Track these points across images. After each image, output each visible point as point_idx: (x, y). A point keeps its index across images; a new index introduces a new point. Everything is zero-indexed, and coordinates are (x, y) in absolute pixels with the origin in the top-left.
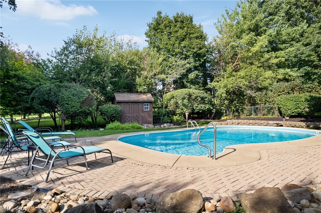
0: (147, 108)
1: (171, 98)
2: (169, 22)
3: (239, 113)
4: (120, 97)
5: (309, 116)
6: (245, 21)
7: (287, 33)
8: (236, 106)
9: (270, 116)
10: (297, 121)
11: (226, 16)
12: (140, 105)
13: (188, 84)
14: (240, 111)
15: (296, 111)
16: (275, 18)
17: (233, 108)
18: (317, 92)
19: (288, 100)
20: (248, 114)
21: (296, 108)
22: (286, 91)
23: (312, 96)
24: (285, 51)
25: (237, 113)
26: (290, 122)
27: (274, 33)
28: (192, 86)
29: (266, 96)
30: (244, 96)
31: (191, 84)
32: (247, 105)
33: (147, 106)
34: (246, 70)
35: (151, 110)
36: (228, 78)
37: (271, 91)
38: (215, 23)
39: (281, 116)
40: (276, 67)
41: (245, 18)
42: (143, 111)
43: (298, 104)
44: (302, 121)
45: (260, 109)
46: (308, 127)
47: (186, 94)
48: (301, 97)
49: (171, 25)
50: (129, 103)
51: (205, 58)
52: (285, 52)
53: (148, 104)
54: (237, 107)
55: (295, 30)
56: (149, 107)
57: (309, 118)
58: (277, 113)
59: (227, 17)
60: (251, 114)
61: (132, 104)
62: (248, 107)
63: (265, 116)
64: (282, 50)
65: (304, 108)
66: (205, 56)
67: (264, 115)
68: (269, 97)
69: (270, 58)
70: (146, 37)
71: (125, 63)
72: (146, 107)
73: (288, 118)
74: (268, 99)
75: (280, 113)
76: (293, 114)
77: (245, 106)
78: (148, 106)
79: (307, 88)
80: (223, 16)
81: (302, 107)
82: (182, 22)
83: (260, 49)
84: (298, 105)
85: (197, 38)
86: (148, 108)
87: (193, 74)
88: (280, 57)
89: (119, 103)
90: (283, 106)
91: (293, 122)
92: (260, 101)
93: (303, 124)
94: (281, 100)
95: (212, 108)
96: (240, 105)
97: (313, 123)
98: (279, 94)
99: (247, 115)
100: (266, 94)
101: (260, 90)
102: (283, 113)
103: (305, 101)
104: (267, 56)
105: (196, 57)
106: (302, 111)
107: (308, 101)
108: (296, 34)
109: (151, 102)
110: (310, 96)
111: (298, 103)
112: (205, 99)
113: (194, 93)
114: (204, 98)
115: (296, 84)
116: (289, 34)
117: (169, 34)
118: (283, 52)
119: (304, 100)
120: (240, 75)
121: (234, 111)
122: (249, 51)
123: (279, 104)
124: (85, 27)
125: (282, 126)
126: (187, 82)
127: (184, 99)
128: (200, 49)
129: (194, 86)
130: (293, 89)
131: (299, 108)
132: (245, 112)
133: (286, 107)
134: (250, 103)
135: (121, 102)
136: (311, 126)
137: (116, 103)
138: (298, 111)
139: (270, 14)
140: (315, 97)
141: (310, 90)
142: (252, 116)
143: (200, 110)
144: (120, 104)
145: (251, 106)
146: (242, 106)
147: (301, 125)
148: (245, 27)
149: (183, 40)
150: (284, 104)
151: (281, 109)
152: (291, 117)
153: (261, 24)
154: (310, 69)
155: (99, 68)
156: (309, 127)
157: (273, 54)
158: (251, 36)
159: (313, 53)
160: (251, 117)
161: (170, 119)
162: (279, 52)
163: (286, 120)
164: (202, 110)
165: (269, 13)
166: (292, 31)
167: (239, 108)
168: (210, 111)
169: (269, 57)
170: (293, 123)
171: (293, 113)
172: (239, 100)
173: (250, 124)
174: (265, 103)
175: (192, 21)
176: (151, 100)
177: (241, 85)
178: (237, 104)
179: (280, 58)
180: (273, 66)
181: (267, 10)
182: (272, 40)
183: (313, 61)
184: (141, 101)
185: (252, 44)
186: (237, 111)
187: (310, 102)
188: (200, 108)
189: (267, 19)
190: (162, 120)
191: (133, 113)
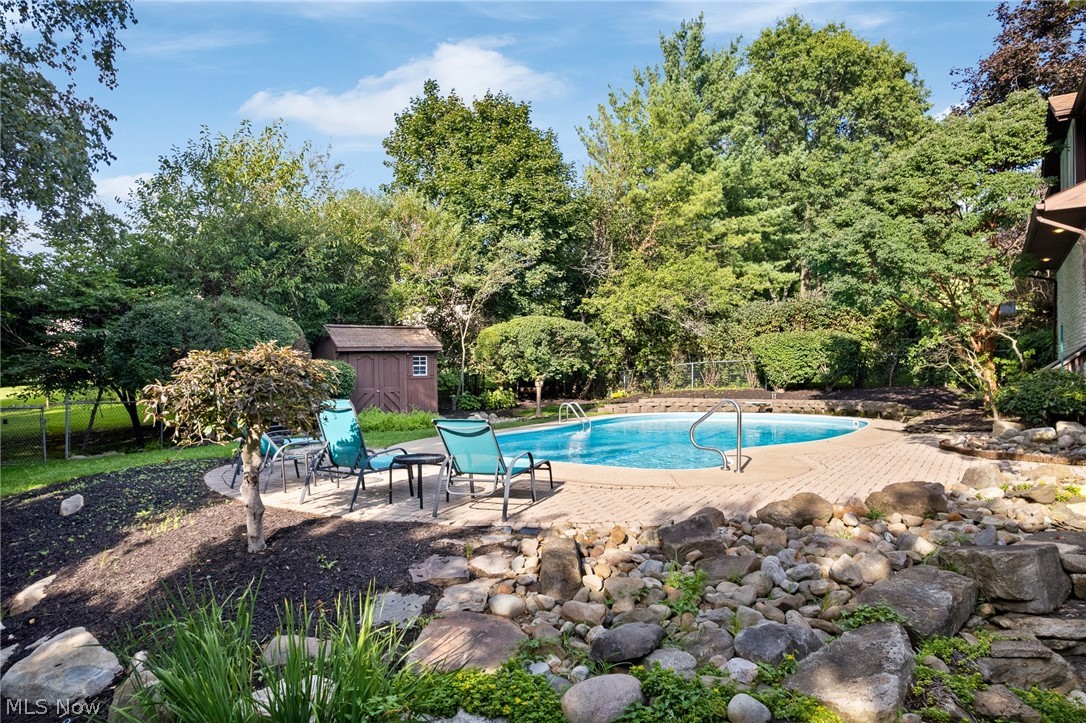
0: (422, 368)
1: (502, 342)
2: (464, 119)
3: (655, 379)
4: (345, 336)
5: (830, 384)
6: (665, 130)
7: (763, 171)
8: (648, 361)
9: (734, 387)
10: (804, 398)
11: (609, 111)
12: (403, 361)
13: (524, 302)
14: (658, 374)
15: (800, 372)
16: (733, 127)
17: (640, 367)
18: (844, 326)
19: (783, 345)
20: (679, 383)
21: (801, 367)
22: (774, 323)
23: (836, 337)
24: (760, 217)
25: (650, 381)
26: (790, 402)
27: (734, 169)
28: (533, 305)
29: (725, 335)
30: (670, 334)
31: (532, 301)
32: (677, 359)
33: (422, 363)
34: (676, 266)
35: (431, 376)
36: (633, 286)
37: (739, 322)
38: (578, 128)
39: (764, 387)
40: (739, 257)
41: (662, 121)
42: (410, 378)
43: (806, 356)
44: (815, 397)
45: (709, 370)
46: (831, 411)
47: (542, 331)
48: (812, 340)
49: (470, 128)
50: (372, 356)
51: (572, 229)
52: (759, 220)
53: (424, 359)
54: (651, 364)
55: (781, 165)
56: (426, 365)
57: (828, 389)
58: (752, 379)
59: (615, 114)
60: (687, 382)
61: (381, 357)
62: (679, 365)
63: (723, 388)
64: (751, 212)
65: (820, 366)
66: (571, 224)
67: (721, 383)
68: (733, 339)
69: (724, 235)
70: (387, 153)
71: (360, 236)
72: (420, 365)
73: (781, 391)
74: (731, 344)
75: (762, 377)
76: (794, 381)
77: (672, 362)
78: (424, 363)
79: (822, 318)
80: (601, 108)
81: (815, 364)
82: (504, 122)
83: (706, 208)
84: (805, 359)
85: (547, 171)
86: (425, 368)
87: (538, 272)
88: (748, 232)
89: (344, 354)
90: (771, 362)
91: (797, 401)
92: (709, 347)
93: (821, 404)
94: (767, 346)
95: (587, 367)
96: (660, 360)
97: (841, 402)
98: (759, 329)
99: (677, 386)
100: (726, 331)
101: (712, 317)
102: (772, 379)
103: (821, 350)
104: (718, 226)
105: (548, 227)
106: (815, 374)
107: (827, 350)
108: (783, 174)
109: (432, 353)
110: (832, 337)
111: (805, 353)
112: (591, 345)
113: (563, 328)
114: (588, 342)
115: (798, 305)
116: (768, 172)
117: (464, 151)
118: (754, 218)
119: (819, 346)
120: (663, 279)
121: (641, 373)
122: (675, 212)
123: (761, 357)
124: (246, 125)
125: (770, 410)
126: (520, 294)
127: (538, 344)
128: (559, 202)
129: (541, 307)
130: (790, 319)
131: (809, 366)
132: (671, 378)
133: (777, 363)
134: (684, 352)
135: (348, 353)
136: (838, 409)
137: (335, 355)
138: (806, 374)
139: (722, 115)
140: (842, 341)
141: (827, 321)
142: (690, 388)
143: (558, 374)
144: (345, 357)
145: (687, 361)
146: (664, 361)
147: (816, 406)
148: (665, 146)
149: (511, 175)
150: (773, 356)
151: (767, 368)
152: (790, 388)
153: (701, 140)
154: (853, 281)
155: (289, 249)
156: (833, 410)
157: (734, 223)
158: (681, 174)
159: (860, 248)
160: (686, 389)
161: (479, 401)
162: (746, 218)
163: (779, 396)
164: (562, 373)
165: (720, 111)
166: (774, 165)
167: (657, 367)
168: (579, 375)
169: (723, 230)
170: (797, 403)
171: (794, 377)
172: (655, 344)
173: (696, 409)
174: (723, 354)
175: (527, 120)
176: (434, 347)
177: (668, 306)
178: (650, 357)
179: (749, 235)
180: (731, 255)
181: (715, 105)
182: (729, 185)
183: (862, 266)
184: (406, 349)
185: (683, 194)
186: (651, 374)
187: (833, 351)
188: (558, 368)
189: (716, 128)
190: (457, 403)
191: (382, 384)
